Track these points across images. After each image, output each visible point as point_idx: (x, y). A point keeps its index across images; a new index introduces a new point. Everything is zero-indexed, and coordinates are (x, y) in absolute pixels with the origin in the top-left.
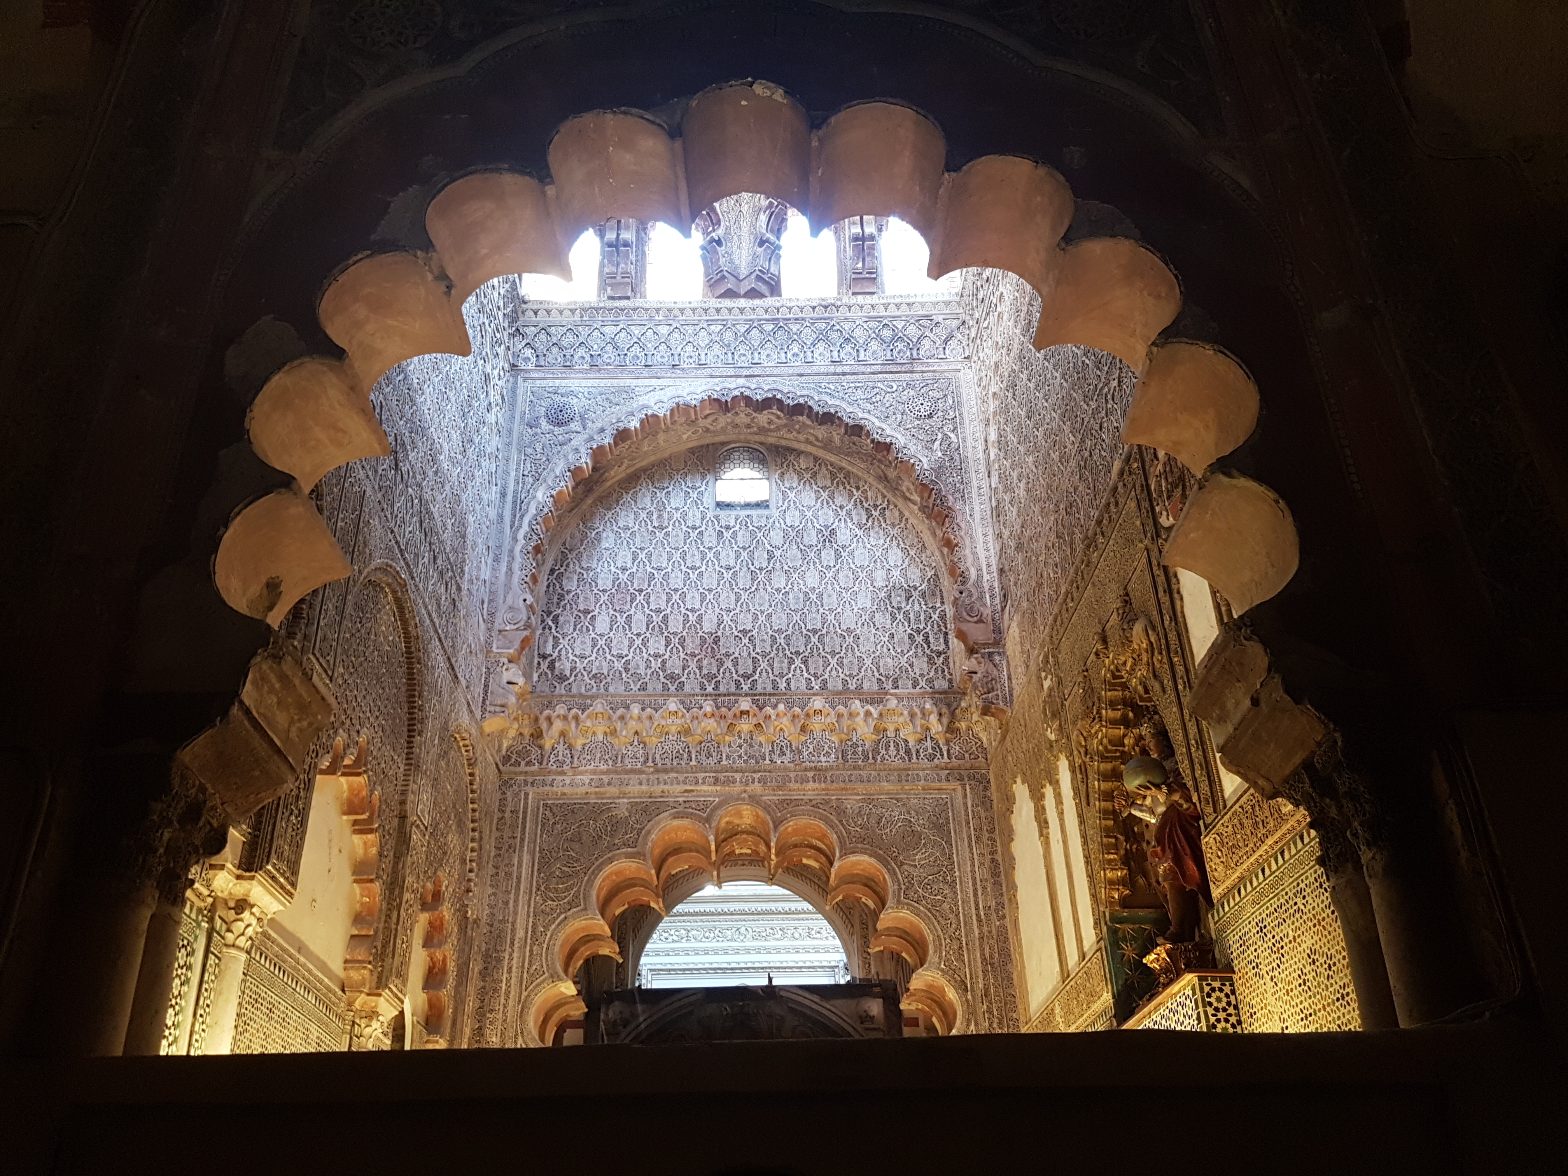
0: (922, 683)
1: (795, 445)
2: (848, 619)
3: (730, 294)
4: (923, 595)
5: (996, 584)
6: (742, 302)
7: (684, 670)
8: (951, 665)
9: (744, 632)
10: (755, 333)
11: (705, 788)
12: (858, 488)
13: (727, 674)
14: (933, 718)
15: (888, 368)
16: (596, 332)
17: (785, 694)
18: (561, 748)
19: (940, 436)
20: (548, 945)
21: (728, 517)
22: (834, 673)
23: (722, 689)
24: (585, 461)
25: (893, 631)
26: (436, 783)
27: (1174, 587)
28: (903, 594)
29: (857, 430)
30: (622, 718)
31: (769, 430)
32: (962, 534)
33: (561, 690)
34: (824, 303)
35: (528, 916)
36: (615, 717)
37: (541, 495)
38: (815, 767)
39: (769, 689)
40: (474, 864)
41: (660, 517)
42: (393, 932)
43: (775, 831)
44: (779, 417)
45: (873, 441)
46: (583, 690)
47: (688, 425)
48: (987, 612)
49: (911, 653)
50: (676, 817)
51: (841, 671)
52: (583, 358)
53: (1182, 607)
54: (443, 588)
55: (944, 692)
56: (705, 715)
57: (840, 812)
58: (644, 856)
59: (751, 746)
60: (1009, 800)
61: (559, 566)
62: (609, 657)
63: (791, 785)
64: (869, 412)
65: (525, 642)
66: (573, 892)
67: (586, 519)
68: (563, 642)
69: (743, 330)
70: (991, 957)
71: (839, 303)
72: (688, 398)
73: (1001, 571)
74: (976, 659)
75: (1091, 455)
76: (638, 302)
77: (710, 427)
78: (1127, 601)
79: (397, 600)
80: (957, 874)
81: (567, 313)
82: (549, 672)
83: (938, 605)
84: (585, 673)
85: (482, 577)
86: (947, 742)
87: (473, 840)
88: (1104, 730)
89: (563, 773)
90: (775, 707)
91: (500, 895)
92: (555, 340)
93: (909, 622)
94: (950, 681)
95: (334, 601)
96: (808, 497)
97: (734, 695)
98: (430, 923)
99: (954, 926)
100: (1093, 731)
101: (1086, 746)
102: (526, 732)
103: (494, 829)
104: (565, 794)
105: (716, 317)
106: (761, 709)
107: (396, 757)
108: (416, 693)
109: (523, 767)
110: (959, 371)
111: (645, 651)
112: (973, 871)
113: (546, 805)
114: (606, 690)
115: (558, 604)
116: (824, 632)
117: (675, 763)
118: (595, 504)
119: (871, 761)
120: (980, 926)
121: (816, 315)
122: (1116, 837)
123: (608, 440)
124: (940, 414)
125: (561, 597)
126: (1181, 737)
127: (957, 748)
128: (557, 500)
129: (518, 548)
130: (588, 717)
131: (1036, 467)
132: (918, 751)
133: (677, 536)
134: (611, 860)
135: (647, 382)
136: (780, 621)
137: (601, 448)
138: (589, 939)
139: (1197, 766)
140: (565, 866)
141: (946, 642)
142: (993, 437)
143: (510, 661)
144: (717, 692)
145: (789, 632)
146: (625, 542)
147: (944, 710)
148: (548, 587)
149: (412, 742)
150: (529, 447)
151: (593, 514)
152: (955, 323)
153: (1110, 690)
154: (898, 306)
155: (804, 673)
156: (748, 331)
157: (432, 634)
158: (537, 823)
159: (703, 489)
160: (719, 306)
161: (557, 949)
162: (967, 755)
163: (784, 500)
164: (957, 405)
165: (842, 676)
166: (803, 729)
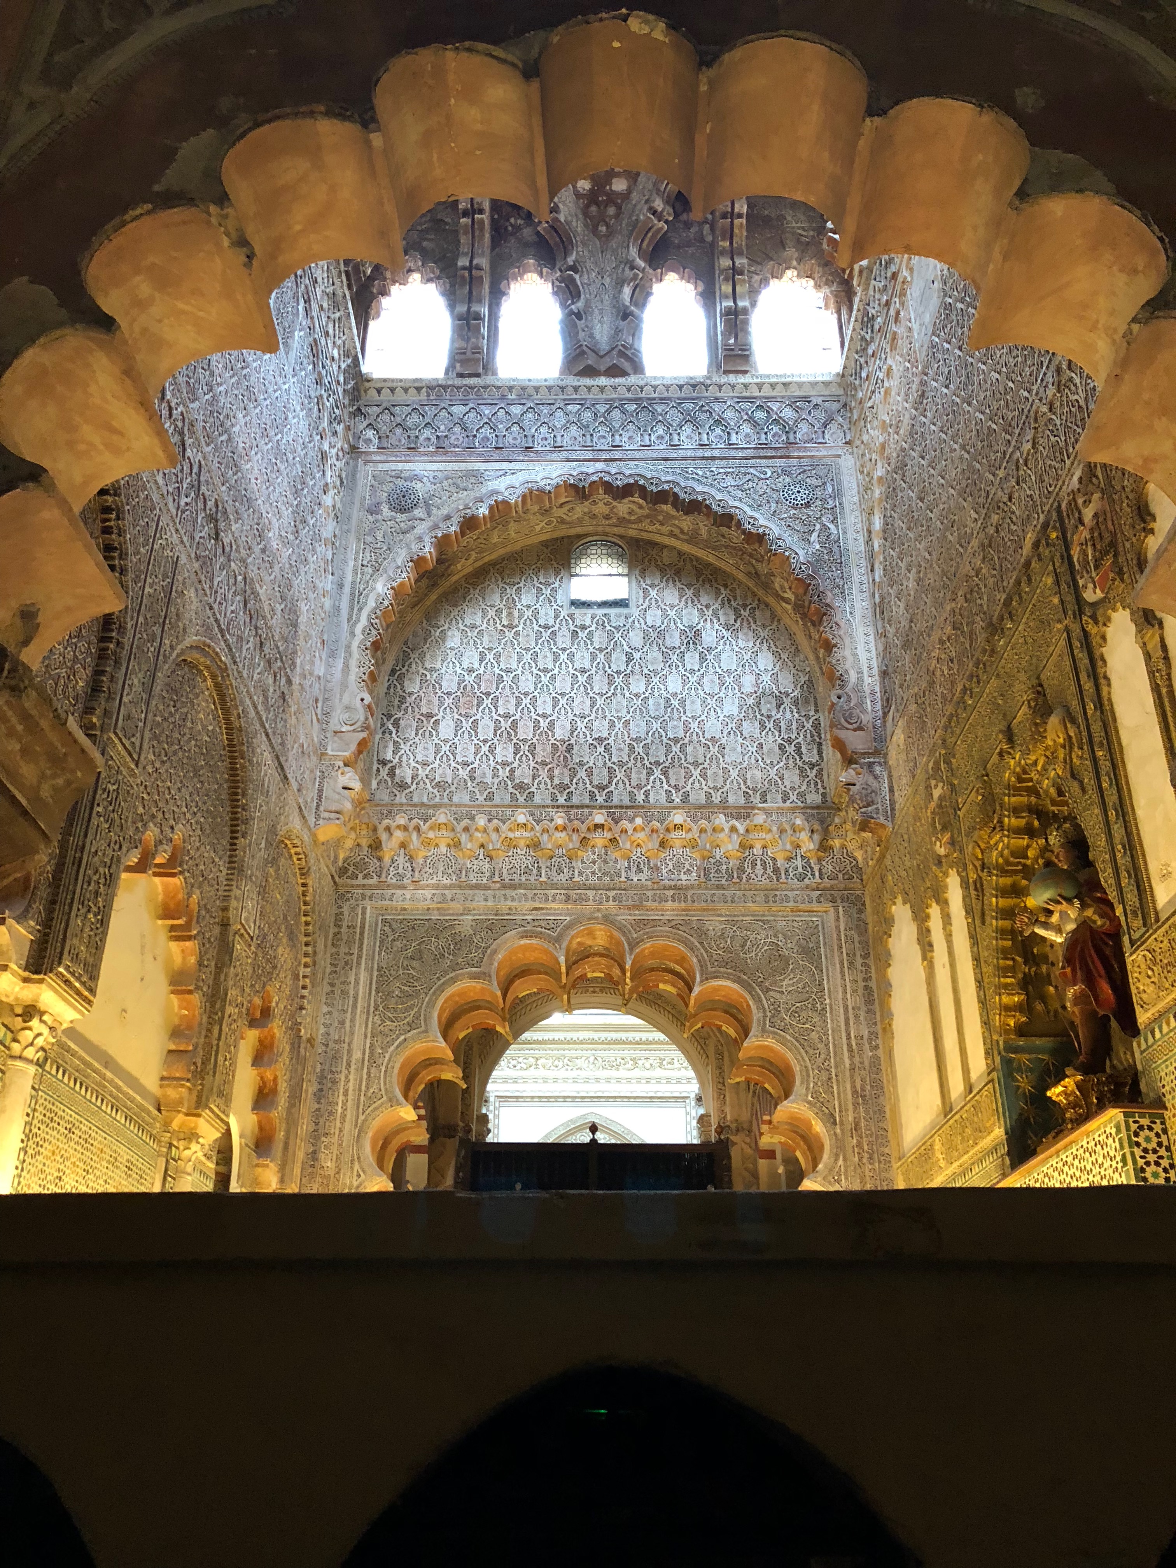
0: (793, 797)
1: (658, 538)
2: (713, 727)
3: (590, 372)
4: (796, 703)
5: (877, 689)
6: (603, 381)
7: (534, 778)
8: (825, 777)
9: (600, 740)
10: (615, 413)
11: (555, 906)
12: (726, 586)
13: (581, 785)
14: (804, 836)
15: (762, 453)
16: (444, 413)
17: (643, 807)
18: (401, 860)
19: (818, 526)
20: (387, 1067)
21: (584, 617)
22: (697, 785)
23: (575, 800)
24: (428, 550)
25: (762, 741)
26: (263, 891)
27: (1100, 671)
28: (774, 701)
29: (727, 519)
30: (466, 829)
31: (630, 522)
32: (841, 633)
33: (401, 798)
34: (692, 382)
35: (366, 1037)
36: (459, 828)
37: (382, 586)
38: (675, 886)
39: (626, 802)
40: (307, 980)
41: (510, 614)
42: (215, 1048)
43: (631, 954)
44: (641, 507)
45: (744, 532)
46: (425, 800)
47: (542, 514)
48: (866, 719)
49: (782, 764)
50: (525, 936)
51: (704, 783)
52: (429, 439)
53: (1109, 693)
54: (270, 680)
55: (818, 807)
56: (556, 828)
57: (701, 933)
58: (490, 976)
59: (605, 862)
60: (888, 922)
61: (400, 666)
62: (453, 764)
63: (649, 904)
64: (740, 500)
65: (362, 745)
66: (413, 1013)
67: (431, 616)
68: (404, 748)
69: (603, 410)
70: (863, 1090)
71: (709, 382)
72: (542, 484)
73: (884, 674)
74: (854, 769)
75: (997, 531)
76: (489, 380)
77: (565, 517)
78: (1039, 690)
79: (217, 686)
80: (828, 1001)
81: (412, 391)
82: (389, 779)
83: (812, 713)
84: (427, 781)
85: (316, 673)
86: (819, 860)
87: (306, 955)
88: (1006, 840)
89: (404, 887)
90: (632, 820)
91: (336, 1014)
92: (399, 420)
93: (780, 732)
94: (824, 795)
95: (140, 675)
96: (671, 595)
97: (588, 807)
98: (260, 1041)
99: (822, 1056)
100: (992, 842)
101: (983, 859)
102: (364, 842)
103: (330, 943)
104: (405, 909)
105: (574, 396)
106: (617, 822)
107: (217, 860)
108: (239, 791)
109: (360, 881)
110: (839, 456)
111: (492, 758)
112: (845, 999)
113: (385, 921)
114: (450, 799)
115: (399, 707)
116: (686, 741)
117: (523, 879)
118: (439, 600)
119: (736, 880)
120: (851, 1057)
121: (683, 395)
122: (1013, 959)
123: (454, 528)
124: (818, 503)
125: (402, 700)
126: (1102, 842)
127: (830, 867)
128: (397, 592)
129: (355, 644)
130: (431, 828)
131: (930, 554)
132: (787, 871)
133: (528, 635)
134: (454, 980)
135: (497, 466)
136: (638, 728)
137: (446, 537)
138: (431, 1062)
139: (1124, 874)
140: (405, 985)
141: (820, 753)
142: (877, 523)
143: (346, 765)
144: (569, 804)
145: (649, 741)
146: (472, 642)
147: (817, 826)
148: (389, 688)
149: (235, 844)
150: (369, 535)
151: (437, 612)
152: (835, 406)
153: (1014, 796)
154: (773, 386)
155: (664, 784)
156: (608, 411)
157: (258, 727)
158: (375, 938)
159: (557, 585)
160: (577, 384)
161: (396, 1071)
162: (840, 876)
163: (645, 598)
164: (838, 494)
165: (705, 788)
166: (663, 844)
